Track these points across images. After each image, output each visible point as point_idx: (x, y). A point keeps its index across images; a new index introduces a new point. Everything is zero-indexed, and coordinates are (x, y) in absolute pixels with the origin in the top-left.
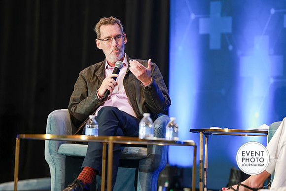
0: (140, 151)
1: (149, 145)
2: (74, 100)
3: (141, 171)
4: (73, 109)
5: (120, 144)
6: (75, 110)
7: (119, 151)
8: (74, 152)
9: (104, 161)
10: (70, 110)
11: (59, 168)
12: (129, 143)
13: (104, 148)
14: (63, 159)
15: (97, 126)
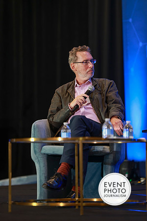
0: (104, 148)
1: (111, 143)
2: (51, 112)
3: (106, 164)
4: (51, 119)
5: (88, 144)
6: (53, 119)
7: (88, 149)
8: (54, 152)
9: (76, 158)
10: (49, 120)
11: (42, 165)
12: (95, 143)
13: (76, 147)
14: (45, 158)
15: (70, 130)
